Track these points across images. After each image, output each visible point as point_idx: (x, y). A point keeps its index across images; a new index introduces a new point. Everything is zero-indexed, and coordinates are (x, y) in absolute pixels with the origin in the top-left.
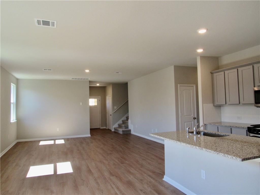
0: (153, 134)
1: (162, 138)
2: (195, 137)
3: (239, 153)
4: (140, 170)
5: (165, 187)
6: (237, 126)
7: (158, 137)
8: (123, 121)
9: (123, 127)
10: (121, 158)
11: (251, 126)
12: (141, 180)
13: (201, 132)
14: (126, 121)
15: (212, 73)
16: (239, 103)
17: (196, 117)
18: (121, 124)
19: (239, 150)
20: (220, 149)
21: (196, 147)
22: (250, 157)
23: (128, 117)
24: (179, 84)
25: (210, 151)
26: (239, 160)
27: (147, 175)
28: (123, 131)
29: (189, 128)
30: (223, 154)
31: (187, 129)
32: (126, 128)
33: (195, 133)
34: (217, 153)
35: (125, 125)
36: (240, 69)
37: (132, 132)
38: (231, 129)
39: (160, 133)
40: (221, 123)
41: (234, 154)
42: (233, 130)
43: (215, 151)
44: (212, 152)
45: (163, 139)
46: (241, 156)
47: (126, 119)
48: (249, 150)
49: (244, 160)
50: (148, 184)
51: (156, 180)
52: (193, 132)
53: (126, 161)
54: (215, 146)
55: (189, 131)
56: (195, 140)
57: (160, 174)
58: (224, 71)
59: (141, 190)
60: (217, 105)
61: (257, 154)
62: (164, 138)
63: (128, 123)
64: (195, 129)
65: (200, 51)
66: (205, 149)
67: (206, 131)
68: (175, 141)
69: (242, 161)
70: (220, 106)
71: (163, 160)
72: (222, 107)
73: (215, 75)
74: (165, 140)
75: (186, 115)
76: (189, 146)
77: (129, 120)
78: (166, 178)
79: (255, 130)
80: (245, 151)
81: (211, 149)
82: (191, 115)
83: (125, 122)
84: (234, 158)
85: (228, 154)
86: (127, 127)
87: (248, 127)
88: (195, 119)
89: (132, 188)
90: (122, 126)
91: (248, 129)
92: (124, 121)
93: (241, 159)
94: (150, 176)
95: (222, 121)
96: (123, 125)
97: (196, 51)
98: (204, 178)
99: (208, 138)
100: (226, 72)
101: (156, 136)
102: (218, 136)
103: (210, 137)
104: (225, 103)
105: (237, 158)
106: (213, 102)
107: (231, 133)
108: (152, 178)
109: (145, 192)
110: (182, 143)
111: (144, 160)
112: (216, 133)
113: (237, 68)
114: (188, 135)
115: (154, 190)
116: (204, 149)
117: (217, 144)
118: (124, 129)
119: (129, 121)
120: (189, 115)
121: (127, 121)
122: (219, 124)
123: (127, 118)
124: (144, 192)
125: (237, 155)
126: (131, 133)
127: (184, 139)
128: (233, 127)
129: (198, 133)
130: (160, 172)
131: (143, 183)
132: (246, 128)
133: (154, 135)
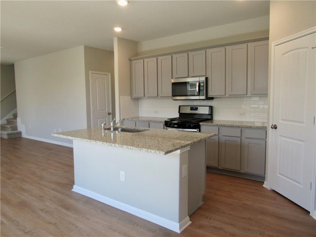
0: (56, 134)
1: (70, 138)
2: (112, 134)
3: (162, 147)
4: (39, 183)
5: (75, 200)
6: (155, 120)
7: (65, 137)
8: (7, 120)
9: (9, 128)
10: (7, 172)
11: (168, 119)
12: (41, 197)
13: (119, 128)
14: (12, 120)
15: (130, 60)
16: (158, 96)
17: (111, 112)
18: (5, 124)
19: (161, 143)
20: (142, 144)
21: (115, 144)
22: (172, 149)
23: (17, 114)
24: (90, 70)
25: (132, 147)
26: (162, 153)
27: (49, 188)
28: (8, 134)
29: (105, 124)
30: (146, 150)
31: (103, 125)
32: (13, 130)
33: (112, 129)
34: (139, 149)
35: (12, 126)
36: (159, 58)
37: (24, 135)
38: (149, 123)
39: (66, 132)
40: (138, 117)
41: (157, 148)
42: (151, 124)
43: (137, 147)
44: (134, 148)
45: (72, 138)
46: (164, 150)
47: (12, 117)
48: (170, 142)
49: (167, 153)
50: (51, 200)
51: (63, 193)
52: (109, 129)
53: (16, 175)
54: (137, 142)
55: (105, 128)
56: (112, 137)
57: (68, 184)
58: (143, 58)
59: (42, 210)
60: (135, 97)
61: (178, 146)
62: (74, 138)
63: (17, 122)
64: (112, 124)
65: (118, 30)
66: (126, 146)
67: (124, 127)
68: (89, 141)
69: (166, 154)
70: (138, 99)
71: (72, 166)
72: (139, 100)
73: (134, 62)
74: (74, 141)
75: (99, 110)
76: (107, 144)
77: (17, 118)
78: (76, 189)
79: (171, 124)
80: (167, 144)
81: (133, 145)
82: (106, 110)
83: (12, 122)
84: (158, 152)
85: (150, 149)
86: (15, 128)
87: (165, 121)
88: (110, 114)
89: (27, 210)
90: (6, 128)
91: (165, 123)
92: (10, 120)
93: (164, 153)
94: (53, 189)
95: (140, 116)
96: (9, 126)
97: (114, 30)
98: (124, 180)
99: (128, 134)
100: (146, 60)
101: (62, 136)
102: (138, 131)
103: (129, 133)
104: (143, 96)
105: (160, 151)
106: (131, 94)
107: (149, 127)
108: (56, 191)
109: (48, 211)
110: (97, 142)
111: (44, 169)
112: (135, 128)
113: (157, 56)
114: (104, 132)
115: (61, 206)
116: (124, 146)
117: (138, 140)
118: (10, 132)
119: (19, 120)
120: (103, 110)
121: (14, 120)
122: (136, 119)
123: (15, 116)
124: (46, 212)
125: (159, 149)
126: (22, 136)
127: (100, 137)
128: (151, 121)
129: (116, 129)
130: (67, 183)
131: (44, 200)
132: (163, 122)
133: (59, 135)
